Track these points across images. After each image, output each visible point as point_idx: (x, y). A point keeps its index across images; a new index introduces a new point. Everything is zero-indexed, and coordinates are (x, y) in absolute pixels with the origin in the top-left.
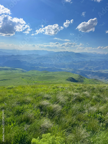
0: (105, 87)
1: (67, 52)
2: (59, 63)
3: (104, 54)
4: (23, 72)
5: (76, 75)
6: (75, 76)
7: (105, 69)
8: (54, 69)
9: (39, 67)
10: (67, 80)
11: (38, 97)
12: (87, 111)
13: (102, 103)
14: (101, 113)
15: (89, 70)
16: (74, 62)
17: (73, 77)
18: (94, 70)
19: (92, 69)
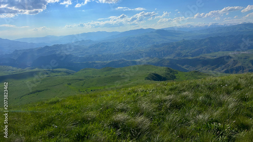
0: (216, 80)
1: (142, 30)
2: (130, 51)
3: (206, 26)
4: (68, 73)
5: (162, 68)
6: (161, 71)
7: (210, 52)
8: (122, 62)
9: (96, 62)
10: (148, 78)
11: (108, 110)
12: (192, 122)
13: (215, 106)
14: (216, 121)
15: (183, 57)
16: (156, 46)
17: (157, 73)
18: (192, 56)
19: (188, 54)
